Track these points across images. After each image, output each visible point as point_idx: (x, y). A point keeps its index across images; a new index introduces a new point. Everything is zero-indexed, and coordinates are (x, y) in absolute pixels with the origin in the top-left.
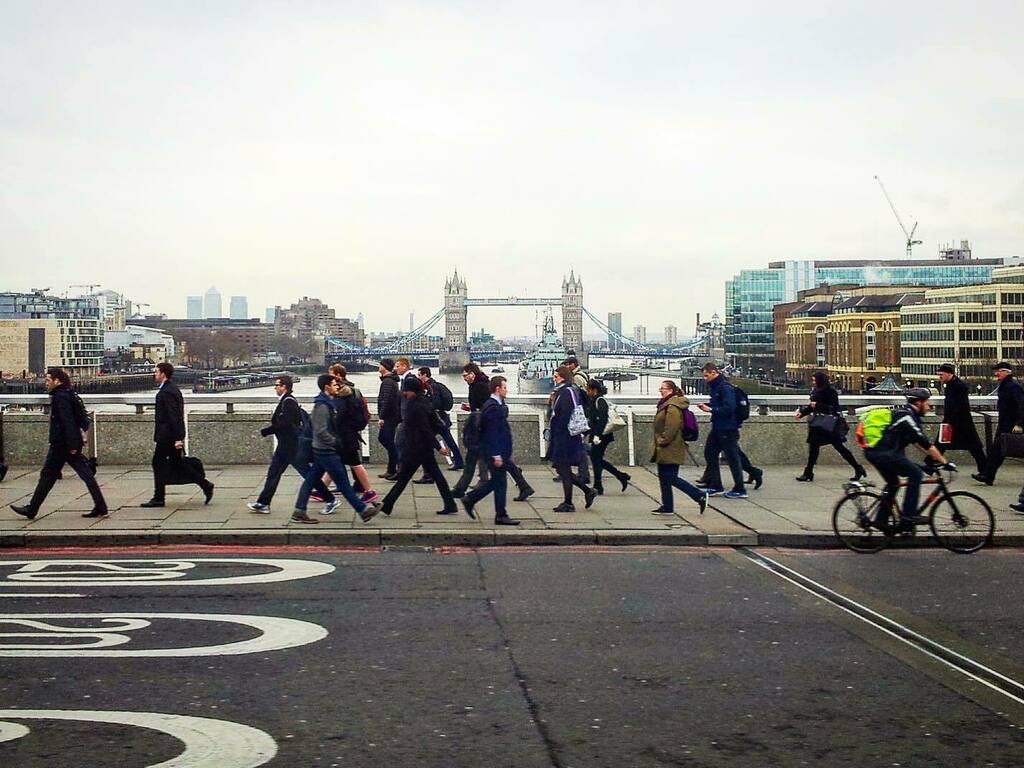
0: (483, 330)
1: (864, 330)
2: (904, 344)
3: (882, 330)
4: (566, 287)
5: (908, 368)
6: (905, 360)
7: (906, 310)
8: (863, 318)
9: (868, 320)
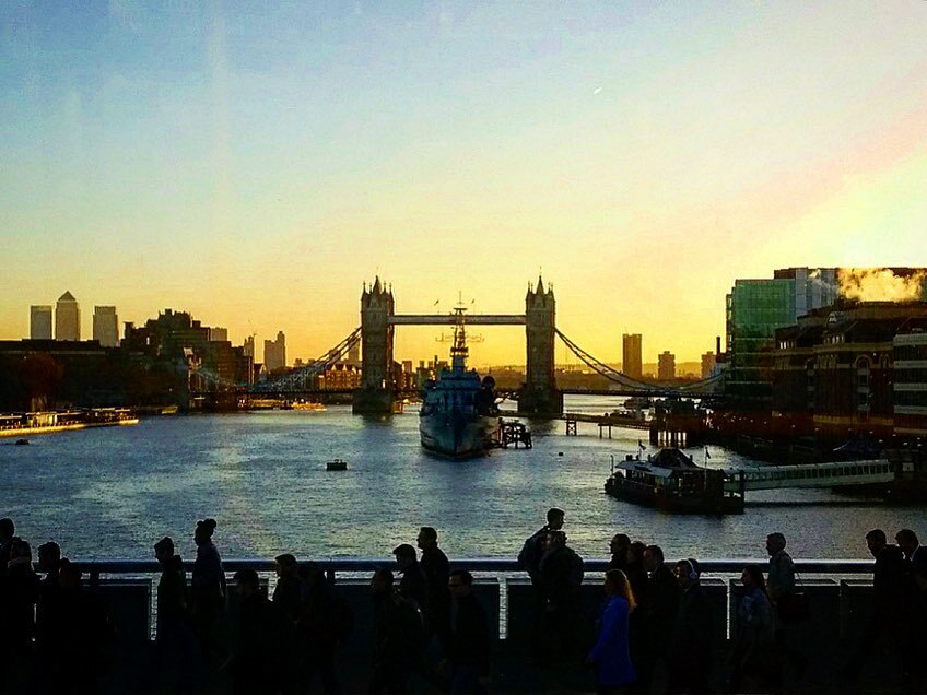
0: (436, 358)
1: (854, 366)
2: (898, 387)
3: (879, 366)
4: (531, 298)
5: (902, 420)
6: (899, 409)
7: (901, 339)
8: (854, 349)
9: (861, 353)
